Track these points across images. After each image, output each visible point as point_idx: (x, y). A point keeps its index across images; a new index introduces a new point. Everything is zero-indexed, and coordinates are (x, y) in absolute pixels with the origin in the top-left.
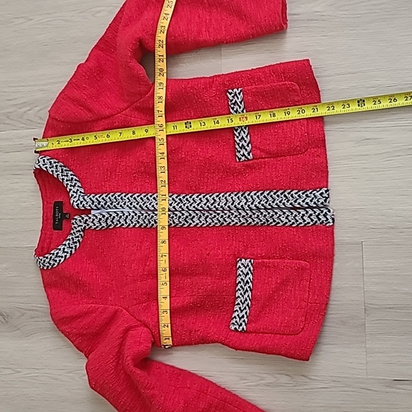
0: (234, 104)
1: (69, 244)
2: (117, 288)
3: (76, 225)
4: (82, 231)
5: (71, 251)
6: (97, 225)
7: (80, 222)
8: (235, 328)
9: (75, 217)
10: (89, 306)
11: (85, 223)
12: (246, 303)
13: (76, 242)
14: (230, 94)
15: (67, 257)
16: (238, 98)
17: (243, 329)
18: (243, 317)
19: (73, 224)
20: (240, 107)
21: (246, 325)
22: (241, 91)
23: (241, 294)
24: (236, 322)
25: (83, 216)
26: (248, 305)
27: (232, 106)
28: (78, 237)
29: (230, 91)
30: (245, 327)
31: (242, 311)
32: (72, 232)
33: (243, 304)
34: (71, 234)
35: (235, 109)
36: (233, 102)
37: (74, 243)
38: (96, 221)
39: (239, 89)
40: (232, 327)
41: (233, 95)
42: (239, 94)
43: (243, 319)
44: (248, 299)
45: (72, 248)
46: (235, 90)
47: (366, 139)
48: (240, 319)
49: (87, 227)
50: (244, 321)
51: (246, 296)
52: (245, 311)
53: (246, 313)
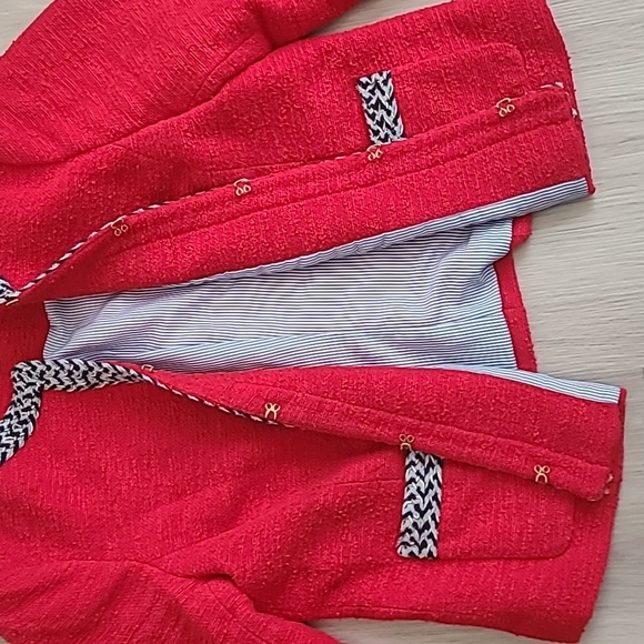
0: (375, 107)
1: (10, 426)
2: (126, 519)
3: (21, 384)
4: (37, 394)
5: (16, 443)
6: (67, 383)
7: (30, 375)
8: (412, 553)
9: (18, 366)
10: (66, 564)
11: (41, 378)
12: (431, 493)
13: (25, 422)
14: (365, 86)
15: (8, 456)
16: (383, 93)
17: (430, 553)
18: (427, 526)
19: (14, 379)
20: (389, 113)
21: (435, 544)
22: (389, 76)
23: (418, 473)
24: (412, 539)
25: (33, 363)
26: (435, 497)
27: (371, 111)
28: (29, 409)
29: (364, 80)
30: (434, 550)
31: (422, 514)
32: (15, 398)
33: (423, 496)
34: (13, 403)
35: (378, 118)
36: (373, 102)
37: (21, 423)
38: (62, 375)
39: (385, 74)
40: (405, 552)
41: (370, 88)
42: (385, 82)
43: (426, 533)
44: (435, 483)
45: (17, 434)
46: (375, 76)
47: (631, 139)
48: (421, 532)
49: (47, 387)
50: (431, 536)
51: (429, 477)
52: (430, 512)
53: (433, 517)
